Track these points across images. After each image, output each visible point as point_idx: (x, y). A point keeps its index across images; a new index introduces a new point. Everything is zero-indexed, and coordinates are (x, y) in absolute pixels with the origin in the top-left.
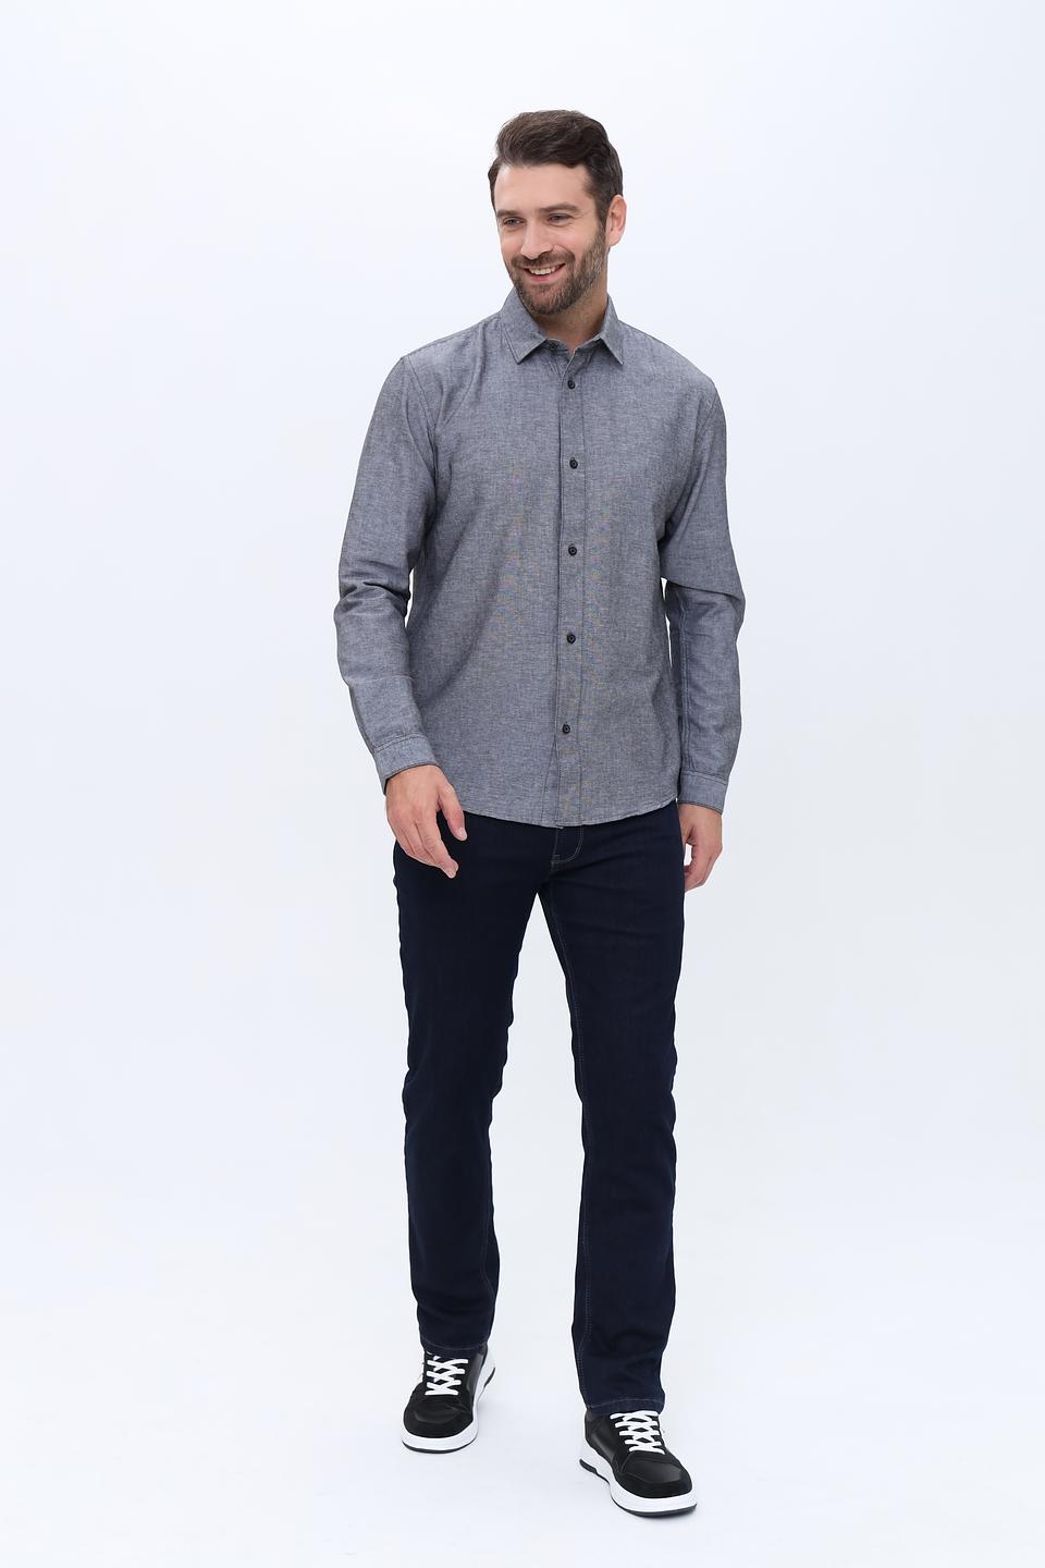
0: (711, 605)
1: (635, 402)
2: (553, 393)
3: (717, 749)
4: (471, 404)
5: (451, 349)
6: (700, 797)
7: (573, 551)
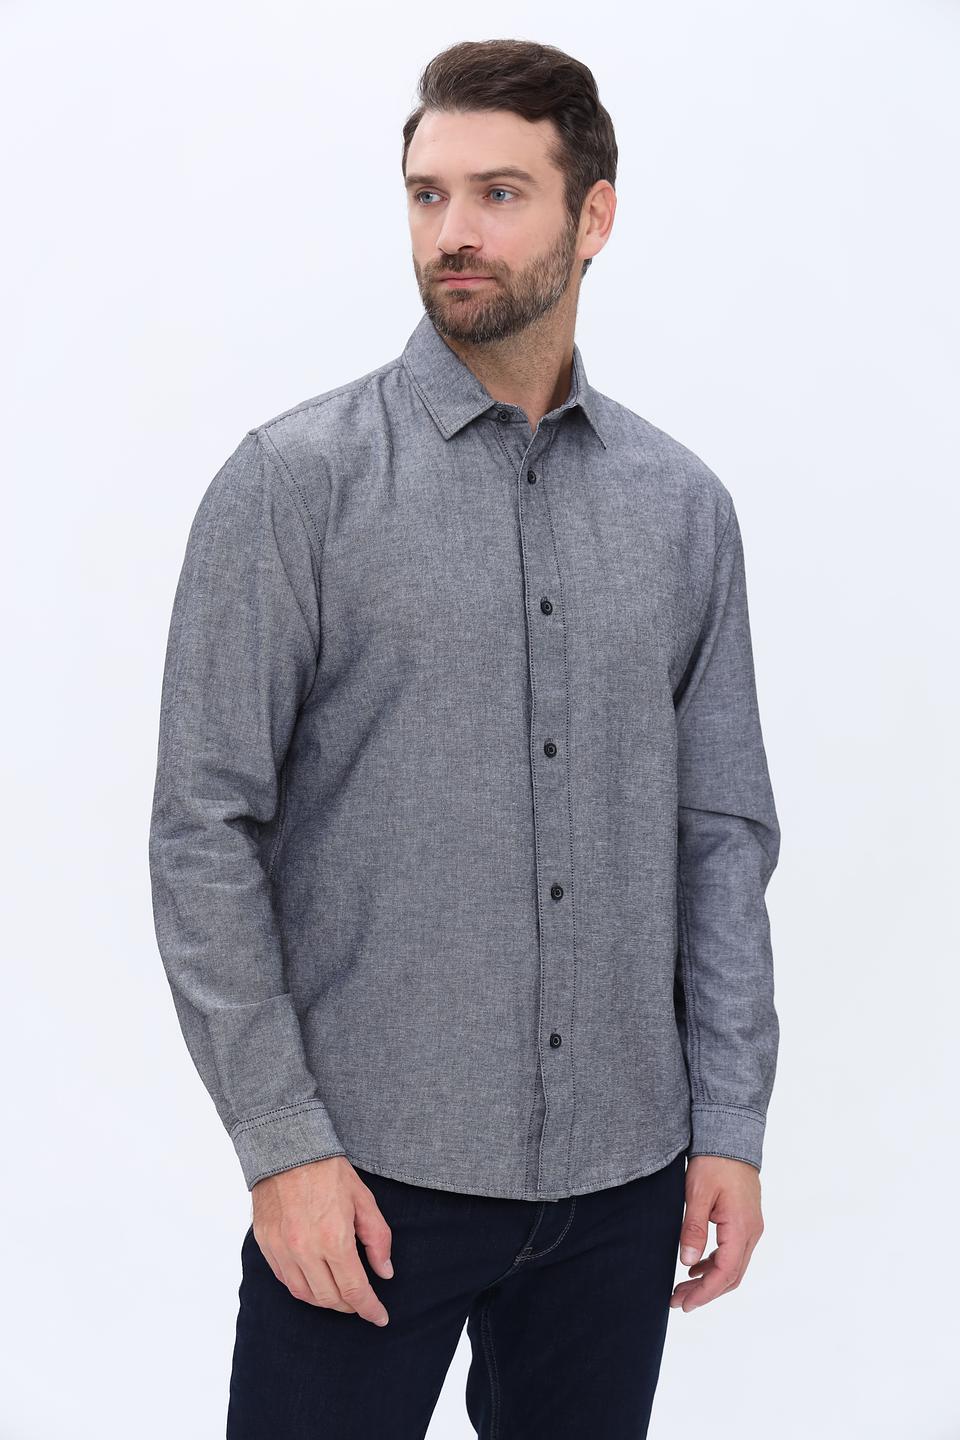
0: (724, 837)
1: (626, 506)
2: (507, 492)
3: (745, 1066)
4: (383, 508)
5: (334, 415)
6: (723, 1143)
7: (550, 751)
